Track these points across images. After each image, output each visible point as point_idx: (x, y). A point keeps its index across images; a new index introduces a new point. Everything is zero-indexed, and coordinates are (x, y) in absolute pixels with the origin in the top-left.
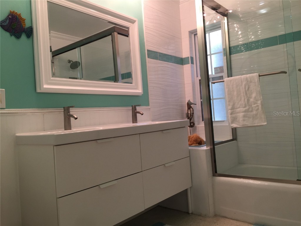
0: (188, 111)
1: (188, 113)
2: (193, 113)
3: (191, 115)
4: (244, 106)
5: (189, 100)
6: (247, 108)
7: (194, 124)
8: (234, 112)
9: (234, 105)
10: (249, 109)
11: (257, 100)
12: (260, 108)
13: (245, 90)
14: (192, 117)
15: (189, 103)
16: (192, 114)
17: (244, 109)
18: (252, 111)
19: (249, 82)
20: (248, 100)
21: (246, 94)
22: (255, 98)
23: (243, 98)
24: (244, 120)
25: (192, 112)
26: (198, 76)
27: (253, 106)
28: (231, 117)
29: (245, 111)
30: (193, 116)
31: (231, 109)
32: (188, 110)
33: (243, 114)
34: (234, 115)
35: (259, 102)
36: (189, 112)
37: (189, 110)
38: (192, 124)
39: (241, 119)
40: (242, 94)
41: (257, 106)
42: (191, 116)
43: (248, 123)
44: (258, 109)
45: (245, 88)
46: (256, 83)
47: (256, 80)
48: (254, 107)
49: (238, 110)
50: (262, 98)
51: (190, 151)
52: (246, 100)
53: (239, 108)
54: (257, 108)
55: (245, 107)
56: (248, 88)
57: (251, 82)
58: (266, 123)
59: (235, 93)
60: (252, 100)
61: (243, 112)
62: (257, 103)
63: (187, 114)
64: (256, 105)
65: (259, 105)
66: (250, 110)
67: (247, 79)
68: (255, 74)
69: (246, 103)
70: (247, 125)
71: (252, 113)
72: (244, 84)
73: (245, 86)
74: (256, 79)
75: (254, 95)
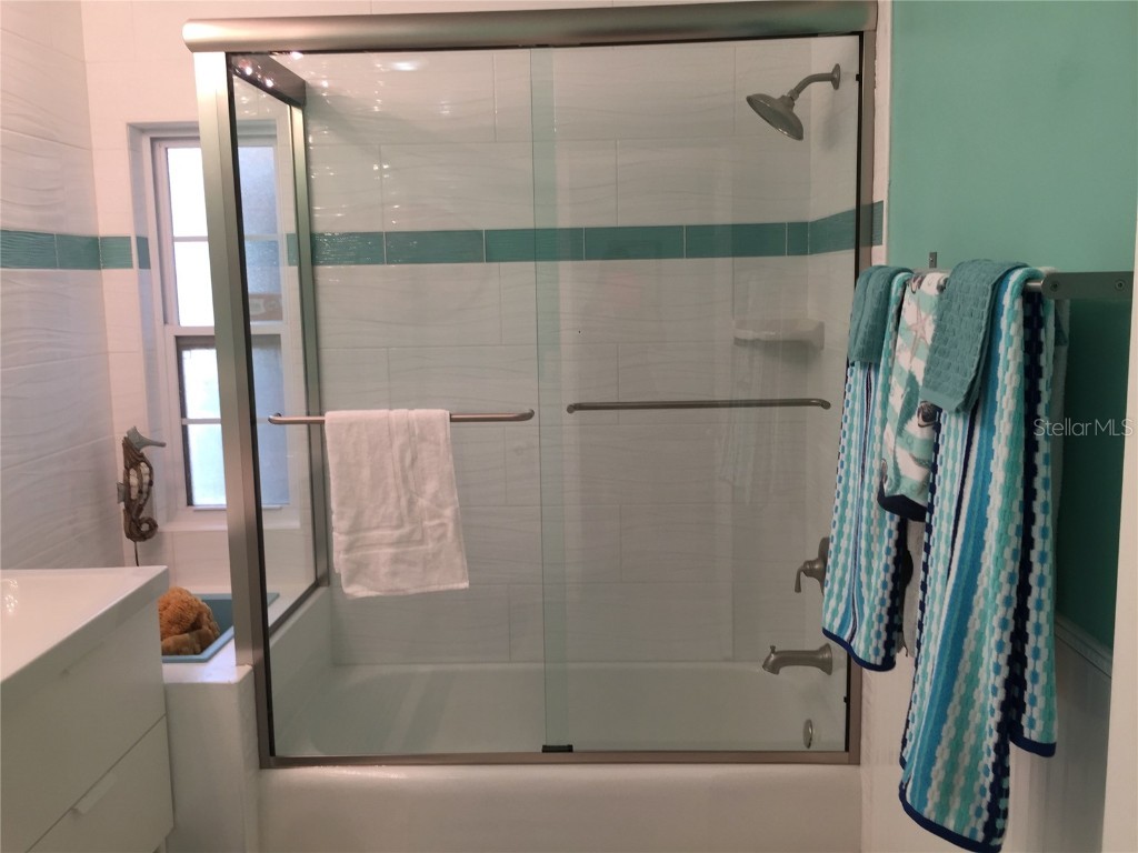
0: (127, 474)
1: (127, 484)
2: (151, 483)
3: (140, 492)
4: (394, 523)
5: (135, 429)
6: (406, 529)
7: (153, 526)
8: (359, 544)
9: (359, 515)
10: (412, 532)
11: (440, 506)
12: (450, 534)
13: (403, 469)
14: (146, 500)
15: (134, 440)
16: (145, 488)
17: (397, 533)
18: (421, 542)
19: (416, 437)
20: (411, 503)
21: (405, 480)
22: (435, 496)
23: (393, 495)
24: (394, 574)
25: (146, 479)
26: (169, 321)
27: (426, 523)
28: (347, 560)
29: (398, 542)
30: (148, 493)
31: (349, 533)
32: (127, 469)
33: (390, 550)
34: (357, 554)
35: (448, 512)
36: (134, 481)
37: (132, 472)
38: (145, 527)
39: (384, 570)
40: (391, 480)
41: (442, 525)
42: (140, 498)
43: (409, 585)
44: (442, 537)
45: (402, 459)
46: (438, 444)
47: (442, 436)
48: (430, 527)
49: (375, 534)
50: (456, 498)
51: (169, 693)
52: (404, 502)
53: (377, 527)
54: (440, 531)
55: (398, 527)
56: (414, 460)
57: (423, 439)
58: (465, 585)
59: (366, 473)
60: (423, 502)
61: (391, 545)
62: (440, 516)
63: (122, 488)
64: (436, 522)
65: (446, 521)
66: (417, 536)
67: (409, 427)
68: (439, 412)
69: (405, 512)
70: (403, 590)
71: (421, 548)
72: (398, 441)
73: (402, 452)
74: (443, 431)
75: (431, 487)
